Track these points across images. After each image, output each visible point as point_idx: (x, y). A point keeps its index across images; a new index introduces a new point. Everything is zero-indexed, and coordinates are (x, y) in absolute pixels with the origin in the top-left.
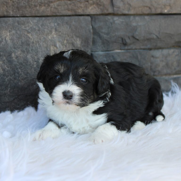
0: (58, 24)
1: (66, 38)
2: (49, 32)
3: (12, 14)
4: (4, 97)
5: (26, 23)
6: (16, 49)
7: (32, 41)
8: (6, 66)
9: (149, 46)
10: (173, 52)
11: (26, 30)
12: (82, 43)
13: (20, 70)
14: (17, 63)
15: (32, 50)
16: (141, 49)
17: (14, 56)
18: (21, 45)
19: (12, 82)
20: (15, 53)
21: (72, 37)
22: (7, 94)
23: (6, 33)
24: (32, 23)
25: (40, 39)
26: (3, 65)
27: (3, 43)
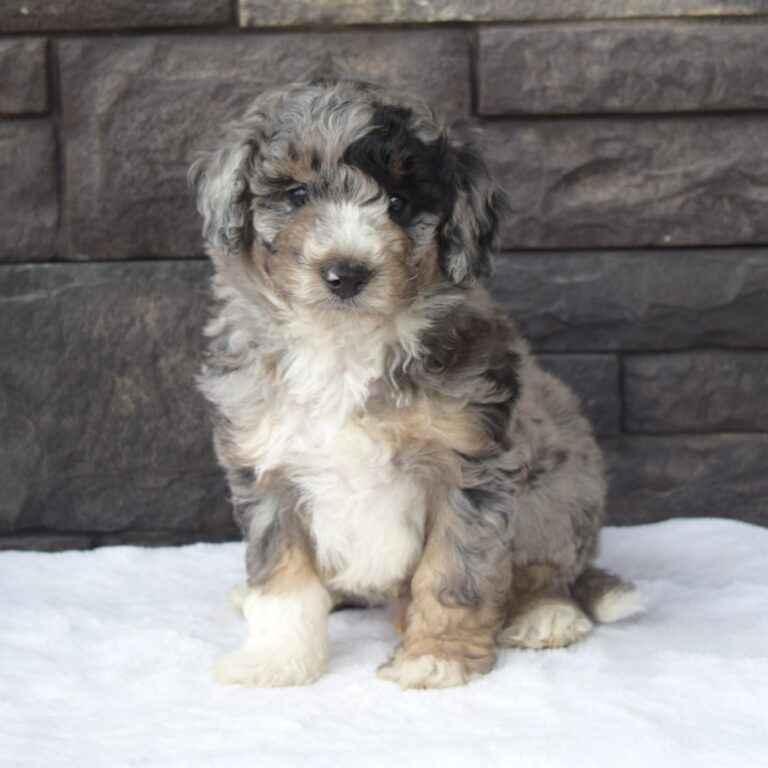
13: (182, 404)
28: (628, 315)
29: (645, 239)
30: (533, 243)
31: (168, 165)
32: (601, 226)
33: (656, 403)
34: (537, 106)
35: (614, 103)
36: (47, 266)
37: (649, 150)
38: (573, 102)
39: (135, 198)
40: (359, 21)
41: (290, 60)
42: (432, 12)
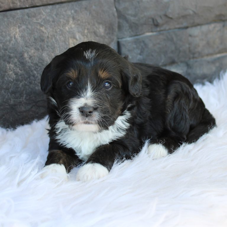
0: (76, 11)
1: (86, 27)
2: (65, 21)
3: (20, 5)
4: (20, 105)
5: (37, 15)
6: (29, 47)
7: (46, 36)
8: (18, 70)
9: (185, 24)
10: (214, 28)
11: (39, 23)
12: (105, 30)
14: (32, 65)
15: (47, 46)
16: (176, 28)
17: (28, 55)
18: (34, 42)
19: (28, 87)
20: (28, 52)
21: (94, 25)
22: (23, 103)
23: (15, 30)
24: (44, 13)
25: (56, 32)
26: (15, 68)
27: (12, 42)
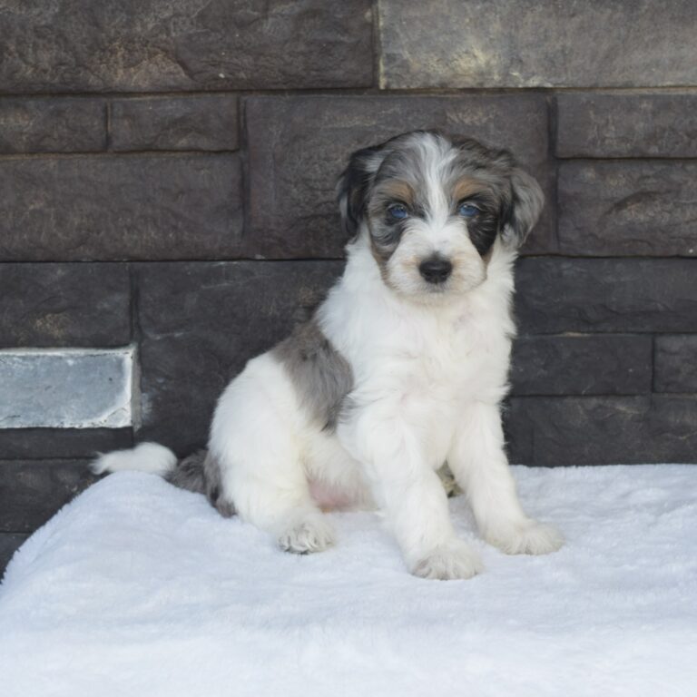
28: (660, 307)
29: (674, 251)
30: (590, 253)
31: (325, 191)
32: (642, 241)
33: (678, 371)
34: (598, 152)
35: (654, 150)
36: (235, 263)
37: (680, 185)
38: (625, 148)
39: (300, 215)
40: (466, 86)
41: (415, 113)
42: (522, 80)
